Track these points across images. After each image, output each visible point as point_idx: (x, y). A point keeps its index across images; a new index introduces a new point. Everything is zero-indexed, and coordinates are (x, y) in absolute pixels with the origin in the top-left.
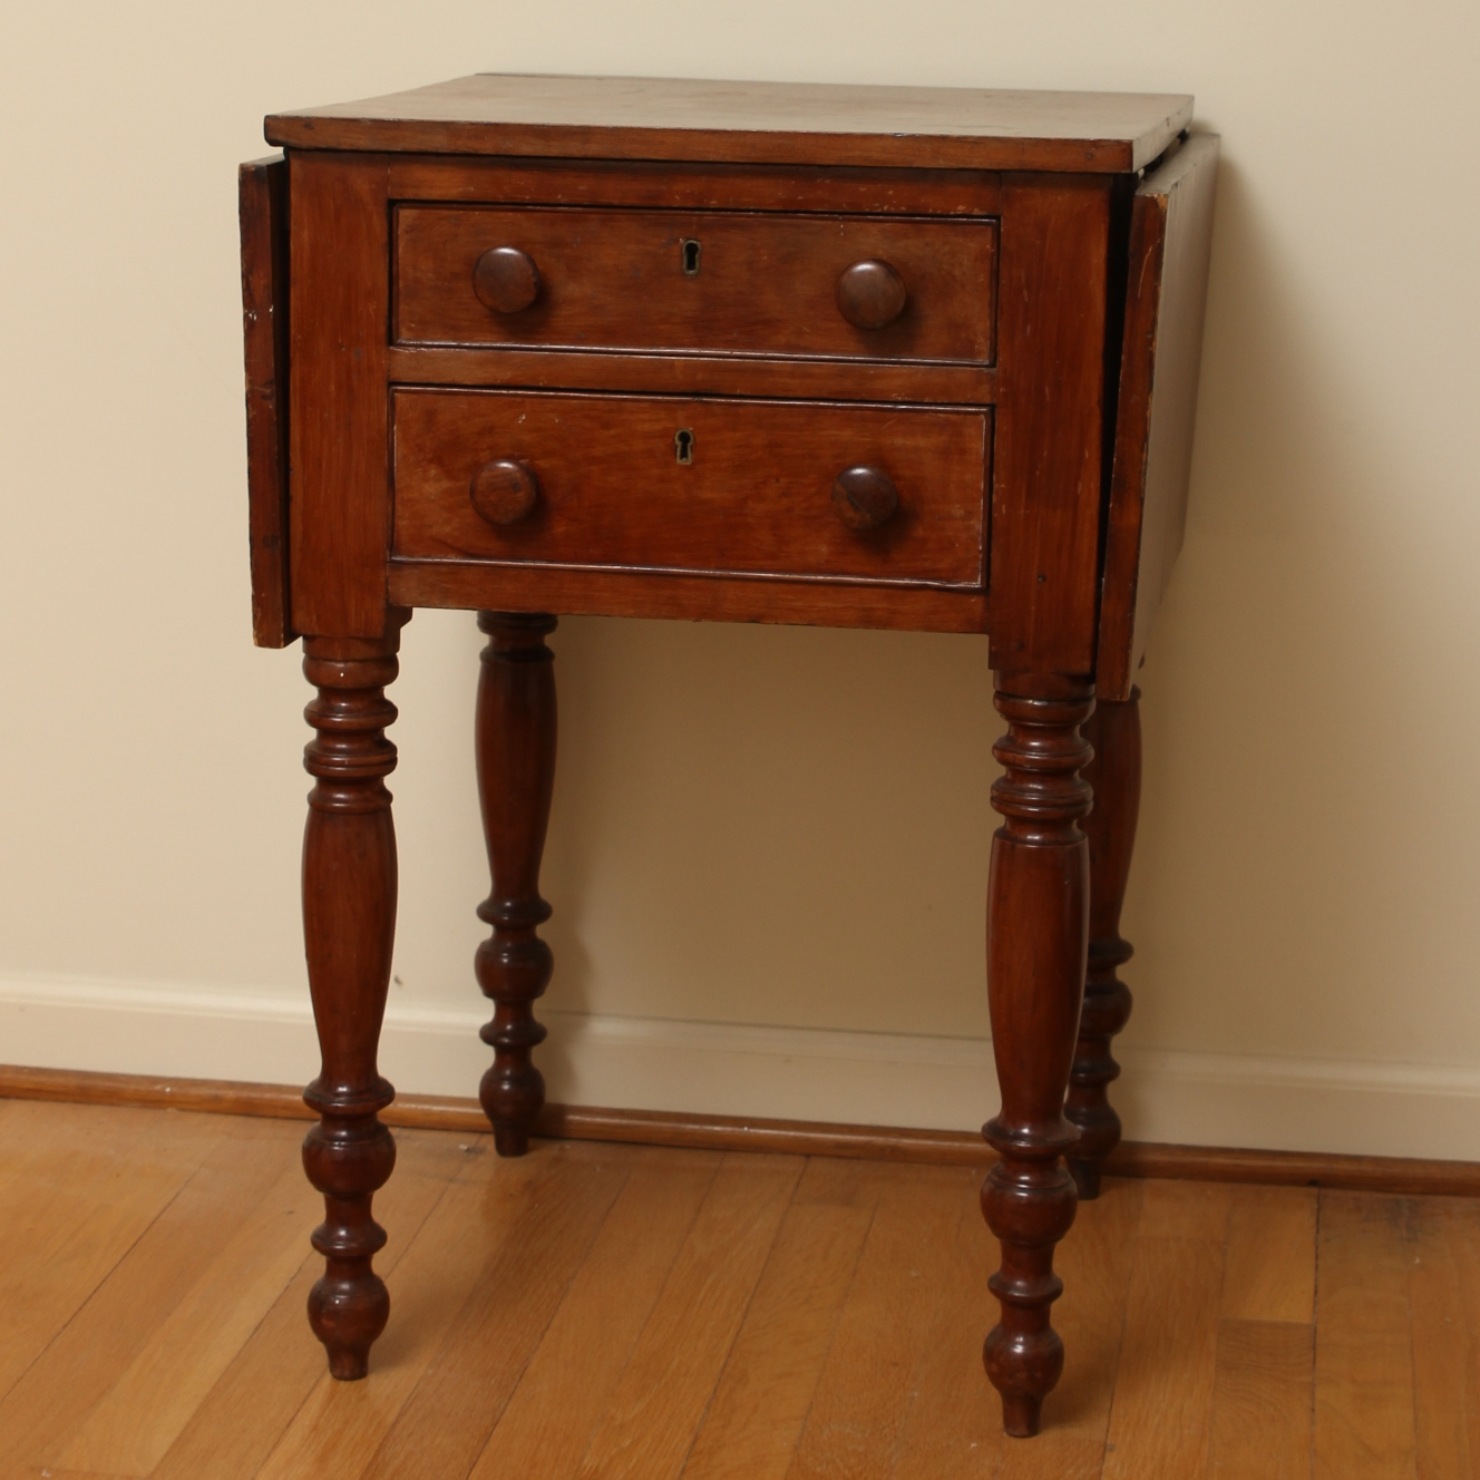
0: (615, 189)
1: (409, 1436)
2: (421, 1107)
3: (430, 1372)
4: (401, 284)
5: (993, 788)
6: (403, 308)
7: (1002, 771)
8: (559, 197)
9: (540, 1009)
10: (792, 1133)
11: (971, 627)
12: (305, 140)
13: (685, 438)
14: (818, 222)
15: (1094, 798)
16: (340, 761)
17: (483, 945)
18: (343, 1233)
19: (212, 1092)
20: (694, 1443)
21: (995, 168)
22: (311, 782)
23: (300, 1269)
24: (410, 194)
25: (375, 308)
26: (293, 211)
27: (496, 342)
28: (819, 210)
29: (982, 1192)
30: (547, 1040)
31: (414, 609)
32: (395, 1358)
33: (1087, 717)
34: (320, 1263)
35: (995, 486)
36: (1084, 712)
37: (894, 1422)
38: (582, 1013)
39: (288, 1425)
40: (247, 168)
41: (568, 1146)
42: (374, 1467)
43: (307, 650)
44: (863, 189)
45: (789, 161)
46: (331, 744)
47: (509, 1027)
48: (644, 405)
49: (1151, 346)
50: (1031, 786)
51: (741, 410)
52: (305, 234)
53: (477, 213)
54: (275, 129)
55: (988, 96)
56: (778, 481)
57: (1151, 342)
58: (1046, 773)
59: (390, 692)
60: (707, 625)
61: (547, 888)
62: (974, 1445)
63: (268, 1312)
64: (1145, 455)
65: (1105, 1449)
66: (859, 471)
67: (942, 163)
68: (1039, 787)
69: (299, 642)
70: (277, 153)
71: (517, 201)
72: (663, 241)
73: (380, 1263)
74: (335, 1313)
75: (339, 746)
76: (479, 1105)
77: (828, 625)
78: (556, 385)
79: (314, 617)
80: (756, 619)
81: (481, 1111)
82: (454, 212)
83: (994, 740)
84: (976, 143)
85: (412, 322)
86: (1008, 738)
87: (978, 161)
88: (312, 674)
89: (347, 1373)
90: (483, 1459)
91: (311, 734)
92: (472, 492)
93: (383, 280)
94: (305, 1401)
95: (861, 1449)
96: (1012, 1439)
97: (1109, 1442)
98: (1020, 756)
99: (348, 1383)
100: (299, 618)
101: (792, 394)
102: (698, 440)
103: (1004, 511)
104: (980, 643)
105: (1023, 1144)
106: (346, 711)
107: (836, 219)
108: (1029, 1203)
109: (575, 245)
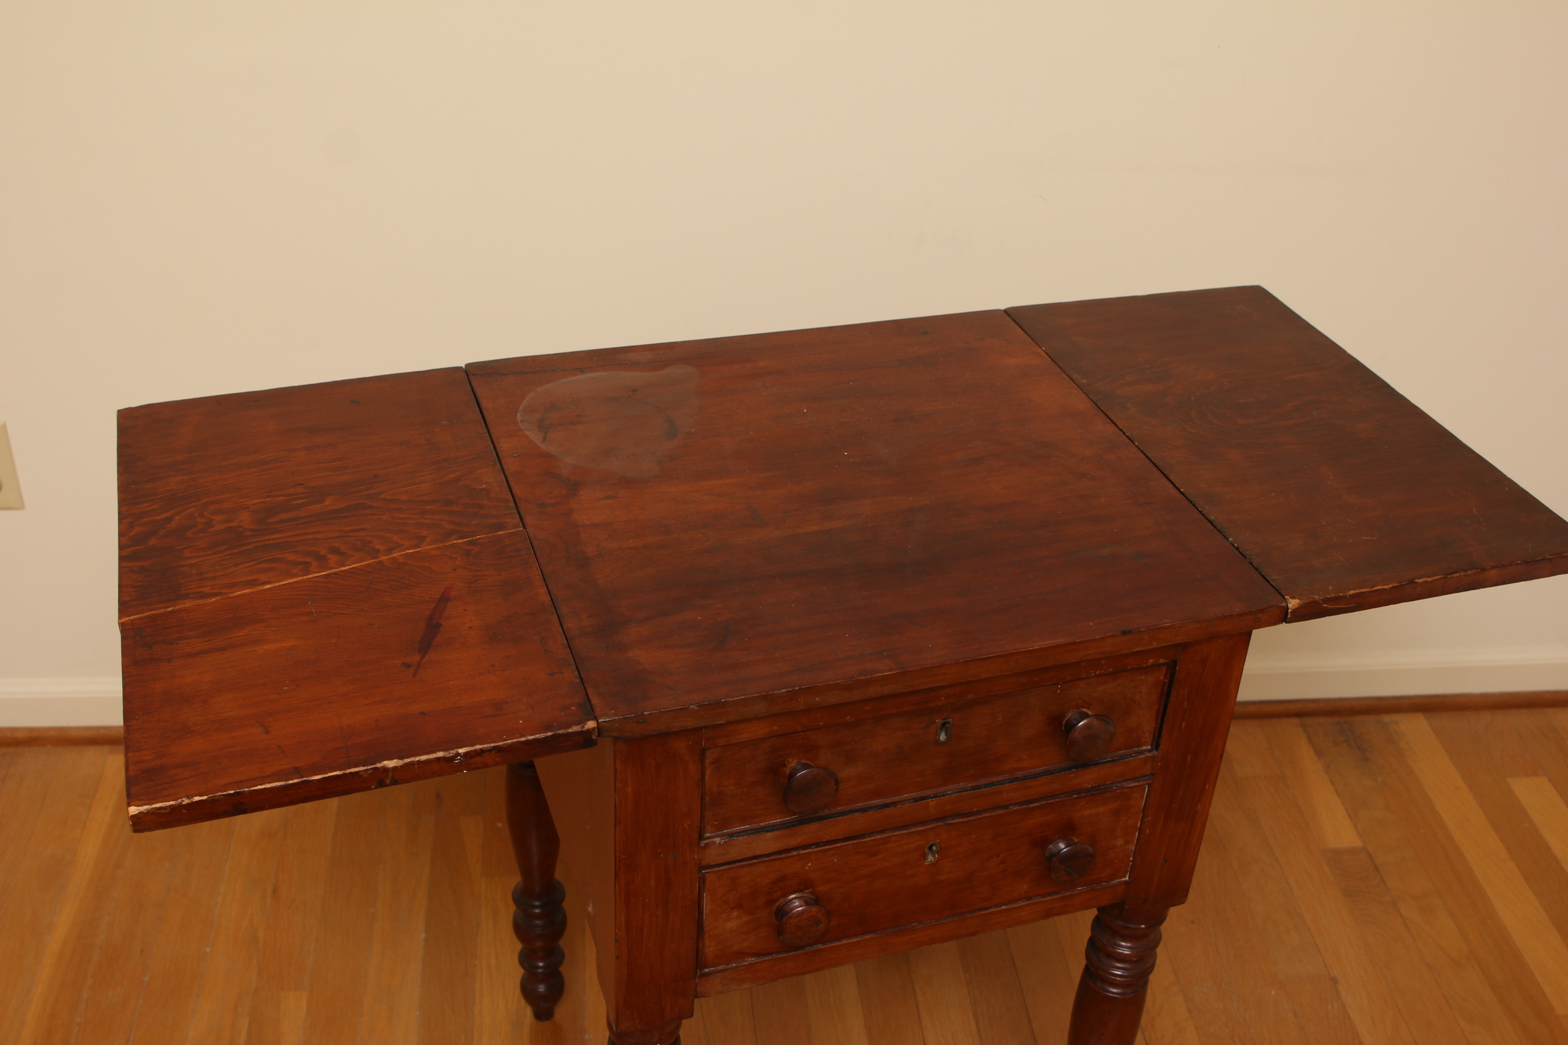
12: (638, 731)
25: (690, 823)
28: (1049, 683)
48: (904, 835)
52: (629, 788)
54: (609, 729)
93: (697, 804)
101: (1014, 802)
102: (943, 846)
109: (853, 743)
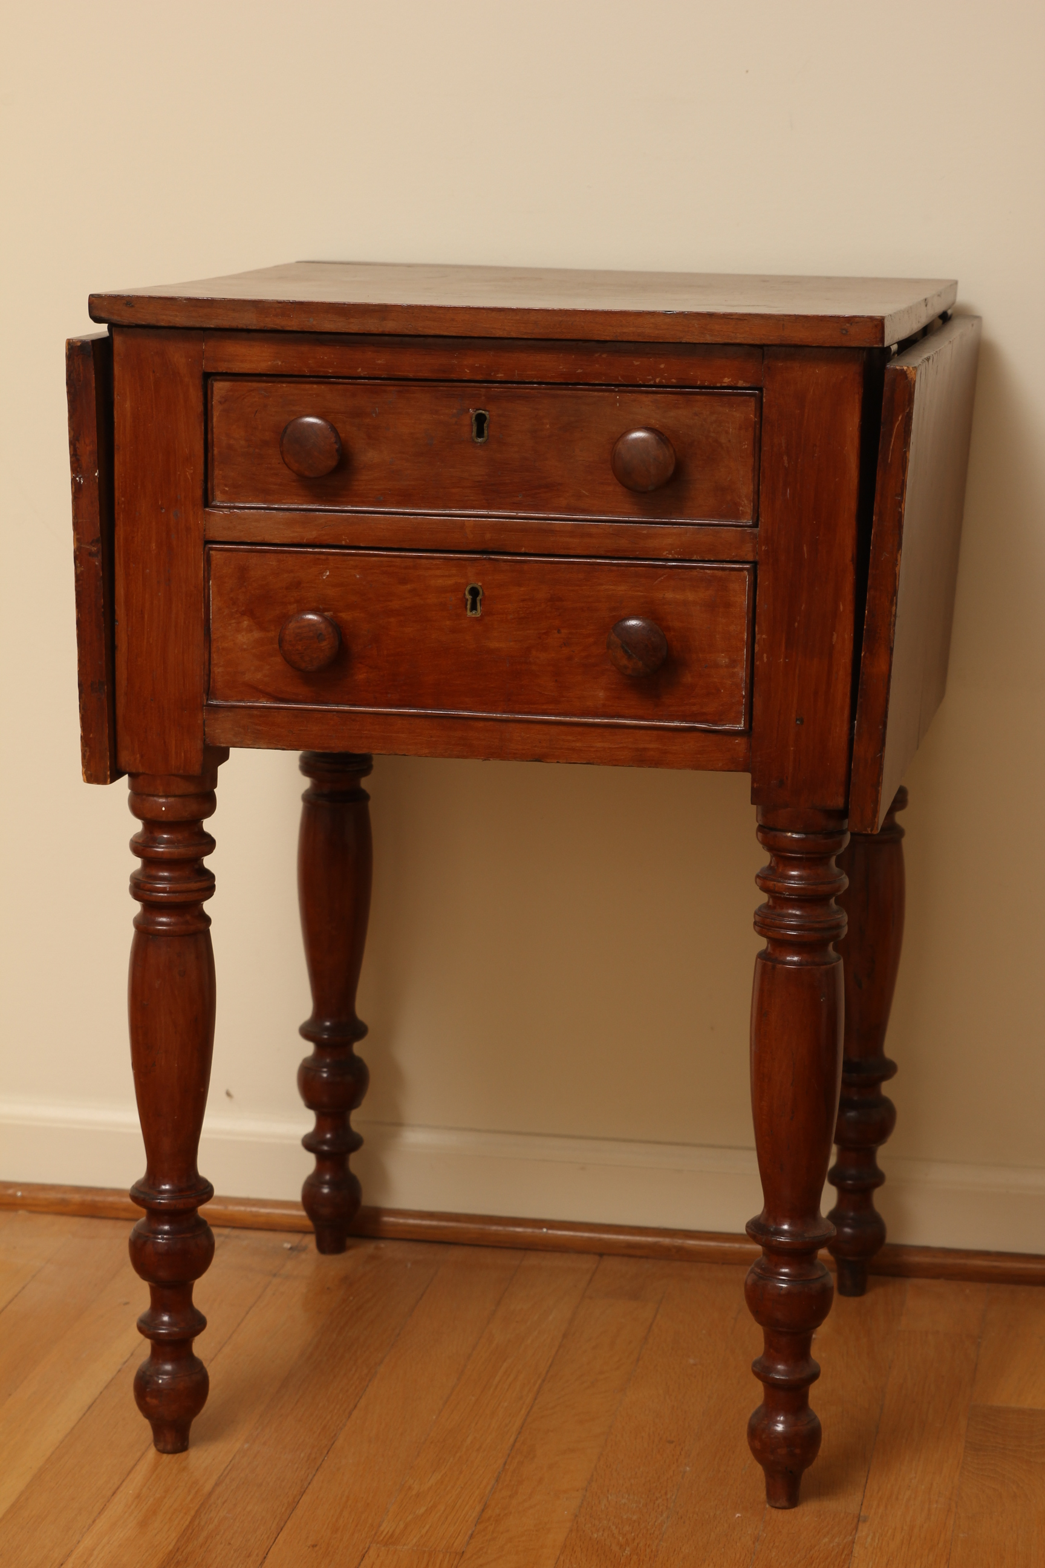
0: (410, 363)
1: (224, 1503)
2: (249, 1209)
3: (246, 1446)
4: (216, 451)
5: (756, 913)
6: (218, 473)
7: (764, 898)
8: (360, 370)
9: (357, 1119)
10: (586, 1235)
11: (734, 766)
12: (126, 317)
13: (474, 592)
14: (596, 393)
15: (848, 923)
16: (163, 886)
17: (305, 1061)
18: (166, 1318)
19: (60, 1196)
20: (483, 1510)
21: (757, 342)
22: (136, 907)
23: (132, 1354)
24: (223, 367)
25: (193, 473)
26: (116, 383)
27: (302, 504)
28: (597, 382)
29: (746, 1284)
30: (363, 1148)
31: (231, 749)
32: (215, 1433)
33: (842, 850)
34: (145, 1347)
35: (758, 637)
36: (840, 844)
37: (666, 1493)
38: (398, 1124)
39: (114, 1493)
40: (73, 343)
41: (382, 1244)
42: (190, 1531)
43: (132, 786)
44: (636, 363)
45: (569, 337)
46: (154, 872)
47: (328, 1136)
48: (437, 562)
49: (901, 507)
50: (790, 911)
51: (526, 567)
52: (128, 405)
53: (284, 385)
54: (98, 307)
55: (764, 281)
56: (559, 632)
57: (900, 503)
58: (803, 900)
59: (209, 825)
60: (494, 764)
61: (363, 1009)
62: (738, 1515)
63: (101, 1393)
64: (894, 608)
65: (859, 1520)
66: (633, 623)
67: (709, 339)
68: (798, 913)
69: (125, 780)
70: (102, 329)
71: (321, 374)
72: (455, 411)
73: (201, 1347)
74: (159, 1392)
75: (161, 874)
76: (302, 1207)
77: (604, 764)
78: (357, 544)
79: (138, 755)
80: (539, 758)
81: (303, 1213)
82: (264, 385)
83: (757, 871)
84: (740, 320)
85: (226, 486)
86: (770, 867)
87: (741, 337)
88: (137, 809)
89: (169, 1447)
90: (289, 1524)
91: (137, 863)
92: (281, 641)
93: (199, 447)
94: (130, 1472)
95: (635, 1518)
96: (774, 1511)
97: (862, 1514)
98: (780, 884)
99: (170, 1456)
100: (125, 757)
101: (572, 552)
102: (487, 593)
103: (765, 660)
104: (744, 780)
105: (782, 1239)
106: (168, 842)
107: (613, 391)
108: (789, 1293)
109: (374, 415)
